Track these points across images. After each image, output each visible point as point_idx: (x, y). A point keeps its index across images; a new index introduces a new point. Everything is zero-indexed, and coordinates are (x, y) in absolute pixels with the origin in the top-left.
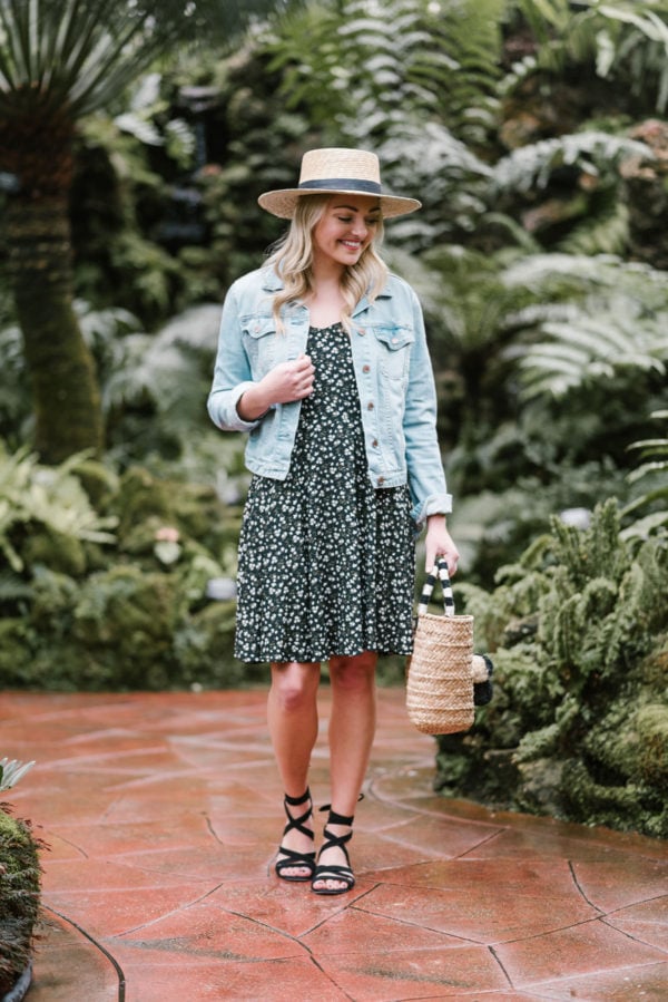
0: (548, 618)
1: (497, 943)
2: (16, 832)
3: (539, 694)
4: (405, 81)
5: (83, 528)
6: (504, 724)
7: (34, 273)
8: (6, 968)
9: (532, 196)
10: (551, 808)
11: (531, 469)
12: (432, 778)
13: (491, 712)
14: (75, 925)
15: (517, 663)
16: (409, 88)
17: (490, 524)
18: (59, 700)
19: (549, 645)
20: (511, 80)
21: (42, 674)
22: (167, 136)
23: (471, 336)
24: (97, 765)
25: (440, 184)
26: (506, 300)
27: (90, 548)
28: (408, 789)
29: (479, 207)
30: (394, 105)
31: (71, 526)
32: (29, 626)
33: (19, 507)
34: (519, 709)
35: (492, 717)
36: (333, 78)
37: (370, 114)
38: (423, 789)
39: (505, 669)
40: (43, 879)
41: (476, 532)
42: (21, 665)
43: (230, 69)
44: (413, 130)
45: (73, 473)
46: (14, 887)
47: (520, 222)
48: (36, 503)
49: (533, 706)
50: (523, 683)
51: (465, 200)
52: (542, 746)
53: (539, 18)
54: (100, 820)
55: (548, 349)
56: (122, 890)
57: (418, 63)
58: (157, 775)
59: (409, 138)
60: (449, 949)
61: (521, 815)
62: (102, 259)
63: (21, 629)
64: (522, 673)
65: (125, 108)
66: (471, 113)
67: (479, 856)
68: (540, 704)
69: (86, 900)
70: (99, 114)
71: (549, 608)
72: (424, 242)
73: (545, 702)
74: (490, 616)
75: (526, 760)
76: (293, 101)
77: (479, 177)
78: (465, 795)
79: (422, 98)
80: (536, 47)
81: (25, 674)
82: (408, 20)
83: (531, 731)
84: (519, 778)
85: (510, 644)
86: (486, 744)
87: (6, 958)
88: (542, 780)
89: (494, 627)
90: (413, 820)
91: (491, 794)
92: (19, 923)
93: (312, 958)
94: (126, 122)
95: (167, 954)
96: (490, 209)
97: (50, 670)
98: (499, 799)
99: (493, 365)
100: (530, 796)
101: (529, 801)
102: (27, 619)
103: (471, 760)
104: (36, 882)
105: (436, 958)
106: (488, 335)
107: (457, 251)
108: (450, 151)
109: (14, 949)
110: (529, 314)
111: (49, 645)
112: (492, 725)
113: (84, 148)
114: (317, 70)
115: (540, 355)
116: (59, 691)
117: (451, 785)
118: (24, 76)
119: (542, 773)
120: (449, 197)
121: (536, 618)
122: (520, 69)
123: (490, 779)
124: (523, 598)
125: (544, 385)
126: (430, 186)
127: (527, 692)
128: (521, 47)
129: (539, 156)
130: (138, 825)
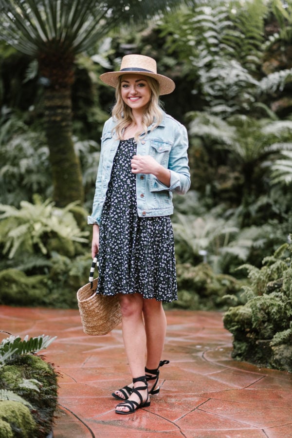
0: (287, 280)
1: (266, 428)
2: (47, 369)
3: (282, 315)
4: (221, 42)
5: (74, 236)
6: (265, 328)
7: (55, 122)
8: (42, 431)
9: (275, 95)
10: (286, 367)
11: (274, 215)
12: (231, 352)
13: (259, 322)
14: (72, 412)
15: (273, 300)
16: (222, 46)
17: (255, 240)
18: (62, 312)
19: (287, 293)
20: (268, 43)
21: (54, 300)
22: (114, 65)
23: (248, 156)
24: (79, 341)
25: (235, 88)
26: (265, 140)
27: (77, 244)
28: (220, 357)
29: (252, 99)
30: (216, 53)
31: (68, 235)
32: (49, 279)
33: (46, 226)
34: (273, 322)
35: (260, 325)
36: (189, 40)
37: (205, 57)
38: (227, 357)
39: (267, 303)
40: (59, 391)
41: (249, 243)
42: (45, 296)
43: (143, 36)
44: (225, 64)
45: (70, 211)
46: (46, 394)
47: (270, 107)
48: (53, 224)
49: (280, 321)
50: (275, 309)
51: (246, 96)
52: (284, 339)
53: (280, 16)
54: (81, 366)
55: (284, 162)
56: (93, 397)
57: (227, 35)
58: (107, 347)
59: (223, 67)
60: (244, 430)
61: (273, 370)
62: (84, 118)
63: (45, 280)
64: (274, 305)
65: (96, 52)
66: (250, 58)
67: (254, 388)
68: (282, 319)
69: (77, 401)
70: (84, 53)
71: (288, 276)
72: (227, 114)
73: (285, 319)
74: (259, 279)
75: (275, 345)
76: (170, 51)
77: (253, 86)
78: (246, 360)
79: (228, 50)
80: (280, 30)
81: (47, 300)
82: (223, 16)
83: (278, 332)
84: (272, 353)
85: (269, 292)
86: (257, 337)
87: (42, 426)
88: (283, 354)
89: (261, 284)
90: (223, 370)
91: (259, 360)
92: (48, 410)
93: (181, 432)
94: (96, 58)
95: (115, 427)
96: (256, 101)
97: (58, 299)
98: (262, 363)
99: (256, 170)
100: (276, 361)
101: (276, 364)
102: (48, 276)
103: (249, 344)
104: (56, 392)
105: (239, 434)
106: (256, 156)
107: (244, 118)
108: (241, 74)
109: (46, 422)
110: (275, 147)
111: (58, 287)
112: (260, 329)
113: (78, 69)
114: (182, 37)
115: (280, 165)
116: (61, 308)
117: (240, 355)
118: (54, 35)
119: (283, 351)
120: (239, 94)
121: (282, 281)
122: (272, 39)
123: (258, 353)
124: (275, 272)
125: (282, 178)
126: (231, 89)
127: (276, 314)
128: (272, 29)
129: (280, 77)
130: (99, 369)
